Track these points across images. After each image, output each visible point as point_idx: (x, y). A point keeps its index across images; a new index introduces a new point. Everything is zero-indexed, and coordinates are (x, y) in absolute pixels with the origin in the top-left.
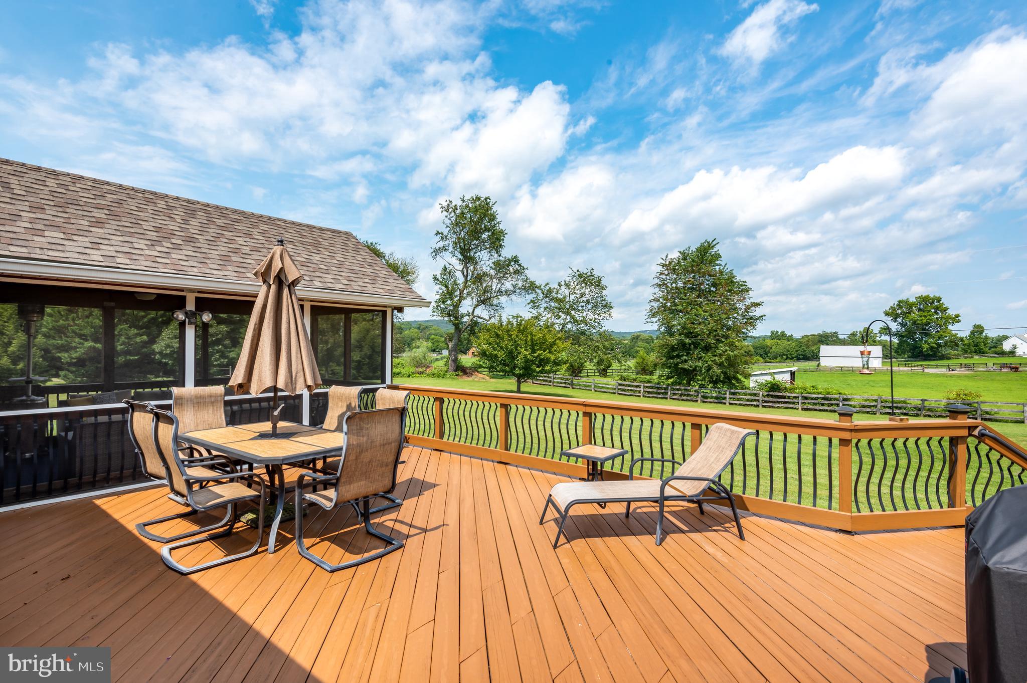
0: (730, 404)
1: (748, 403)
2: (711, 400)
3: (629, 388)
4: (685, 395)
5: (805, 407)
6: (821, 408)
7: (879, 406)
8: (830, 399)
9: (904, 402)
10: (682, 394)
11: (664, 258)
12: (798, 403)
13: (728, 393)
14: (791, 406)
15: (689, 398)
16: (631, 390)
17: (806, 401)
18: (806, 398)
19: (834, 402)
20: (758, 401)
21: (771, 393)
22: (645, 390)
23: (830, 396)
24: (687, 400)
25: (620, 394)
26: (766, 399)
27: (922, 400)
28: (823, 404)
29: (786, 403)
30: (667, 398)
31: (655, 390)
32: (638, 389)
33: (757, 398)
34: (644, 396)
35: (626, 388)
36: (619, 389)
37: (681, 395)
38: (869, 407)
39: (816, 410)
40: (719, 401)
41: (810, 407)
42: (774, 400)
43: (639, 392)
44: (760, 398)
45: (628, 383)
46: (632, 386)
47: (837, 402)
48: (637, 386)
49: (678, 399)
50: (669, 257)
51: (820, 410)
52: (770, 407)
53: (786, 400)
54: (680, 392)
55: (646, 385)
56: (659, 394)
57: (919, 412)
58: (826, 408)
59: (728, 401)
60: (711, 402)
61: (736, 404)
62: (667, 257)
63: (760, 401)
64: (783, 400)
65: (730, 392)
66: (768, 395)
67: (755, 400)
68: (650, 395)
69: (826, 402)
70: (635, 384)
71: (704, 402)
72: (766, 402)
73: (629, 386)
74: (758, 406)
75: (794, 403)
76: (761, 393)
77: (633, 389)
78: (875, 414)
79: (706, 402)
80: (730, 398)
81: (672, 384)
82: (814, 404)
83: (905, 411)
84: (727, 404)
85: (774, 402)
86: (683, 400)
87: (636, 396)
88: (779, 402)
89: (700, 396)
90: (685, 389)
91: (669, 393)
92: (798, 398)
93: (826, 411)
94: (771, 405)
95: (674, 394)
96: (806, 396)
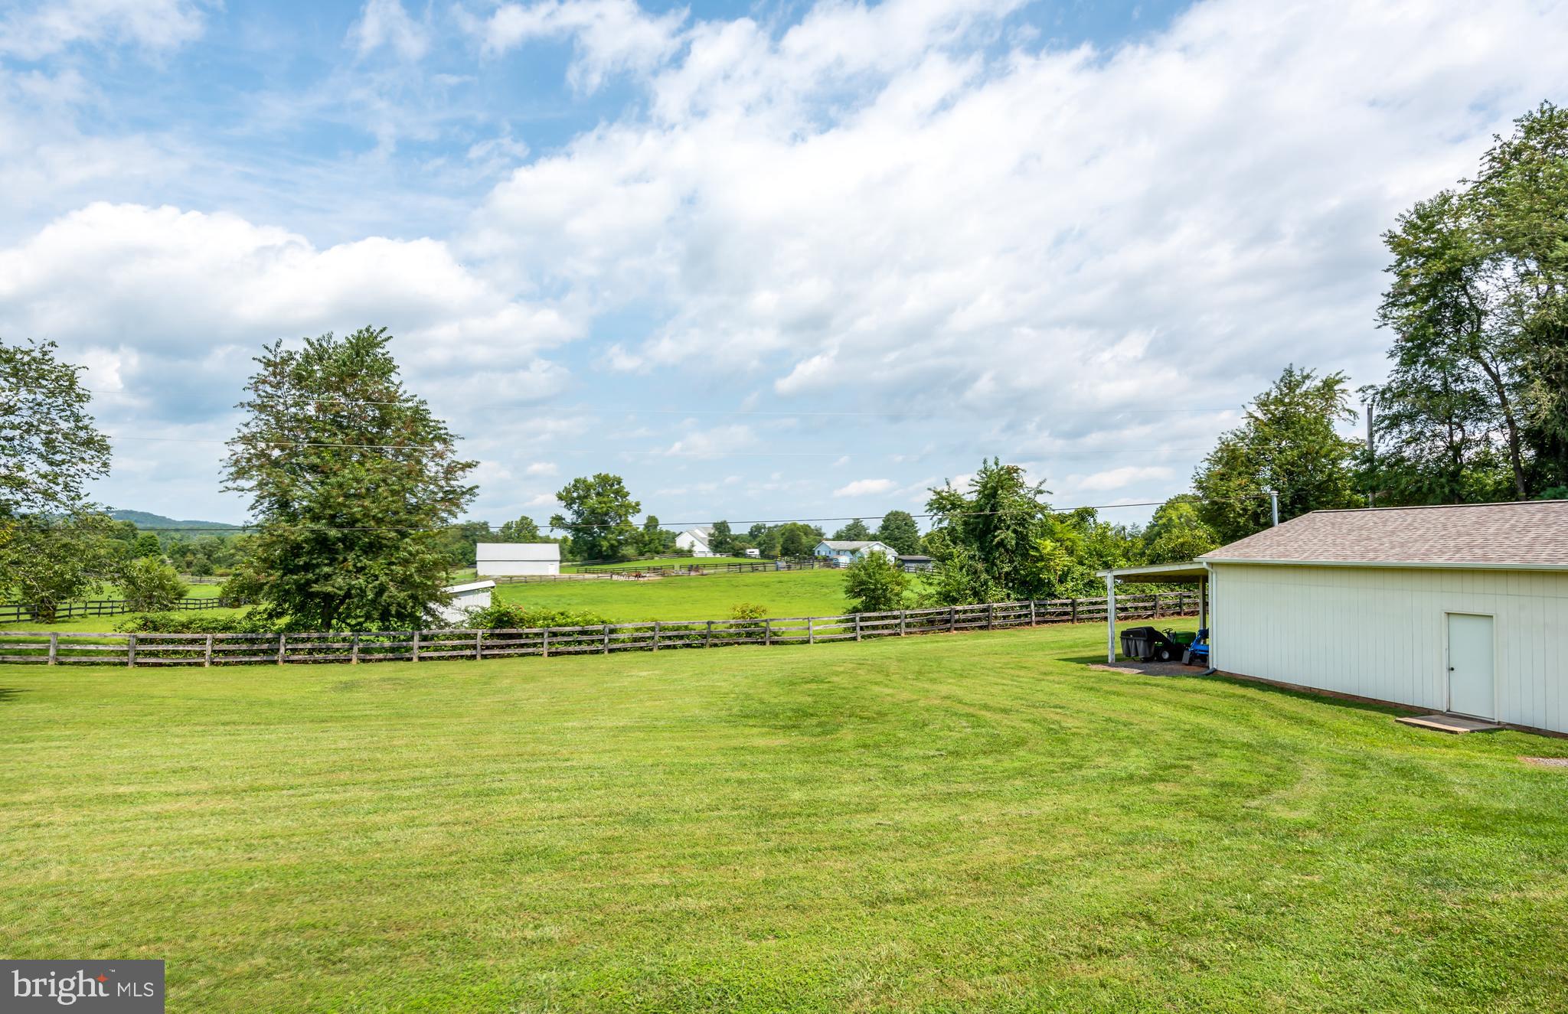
0: (421, 659)
1: (455, 653)
2: (381, 656)
3: (171, 647)
4: (320, 651)
5: (553, 650)
6: (577, 648)
7: (657, 638)
8: (591, 633)
9: (686, 628)
10: (314, 650)
11: (272, 347)
12: (542, 643)
13: (417, 638)
14: (530, 650)
15: (331, 657)
16: (175, 652)
17: (554, 640)
18: (555, 634)
19: (595, 637)
20: (474, 647)
21: (497, 631)
22: (217, 648)
23: (590, 628)
24: (326, 661)
25: (140, 665)
26: (489, 642)
27: (708, 623)
28: (580, 643)
29: (522, 646)
30: (275, 662)
31: (244, 647)
32: (197, 648)
33: (472, 642)
34: (212, 663)
35: (161, 648)
36: (138, 654)
37: (311, 652)
38: (642, 639)
39: (569, 653)
40: (397, 655)
41: (562, 648)
42: (503, 642)
43: (201, 654)
44: (479, 642)
45: (166, 635)
46: (180, 642)
47: (601, 637)
48: (193, 641)
49: (305, 662)
50: (283, 348)
51: (577, 653)
52: (494, 656)
53: (523, 641)
54: (309, 645)
55: (220, 636)
56: (255, 653)
57: (704, 641)
58: (584, 647)
59: (416, 653)
60: (380, 660)
61: (431, 658)
62: (278, 345)
63: (479, 648)
64: (518, 642)
65: (420, 635)
66: (492, 635)
67: (468, 647)
68: (230, 659)
69: (585, 638)
70: (189, 636)
71: (364, 661)
72: (488, 648)
73: (172, 641)
74: (473, 657)
75: (535, 645)
76: (480, 632)
77: (181, 648)
78: (651, 650)
79: (370, 660)
80: (421, 648)
81: (290, 628)
82: (567, 643)
83: (688, 642)
84: (415, 660)
85: (502, 647)
86: (315, 662)
87: (189, 664)
88: (509, 646)
89: (356, 649)
90: (319, 638)
91: (282, 650)
92: (542, 634)
93: (584, 652)
94: (496, 652)
95: (294, 651)
96: (555, 629)
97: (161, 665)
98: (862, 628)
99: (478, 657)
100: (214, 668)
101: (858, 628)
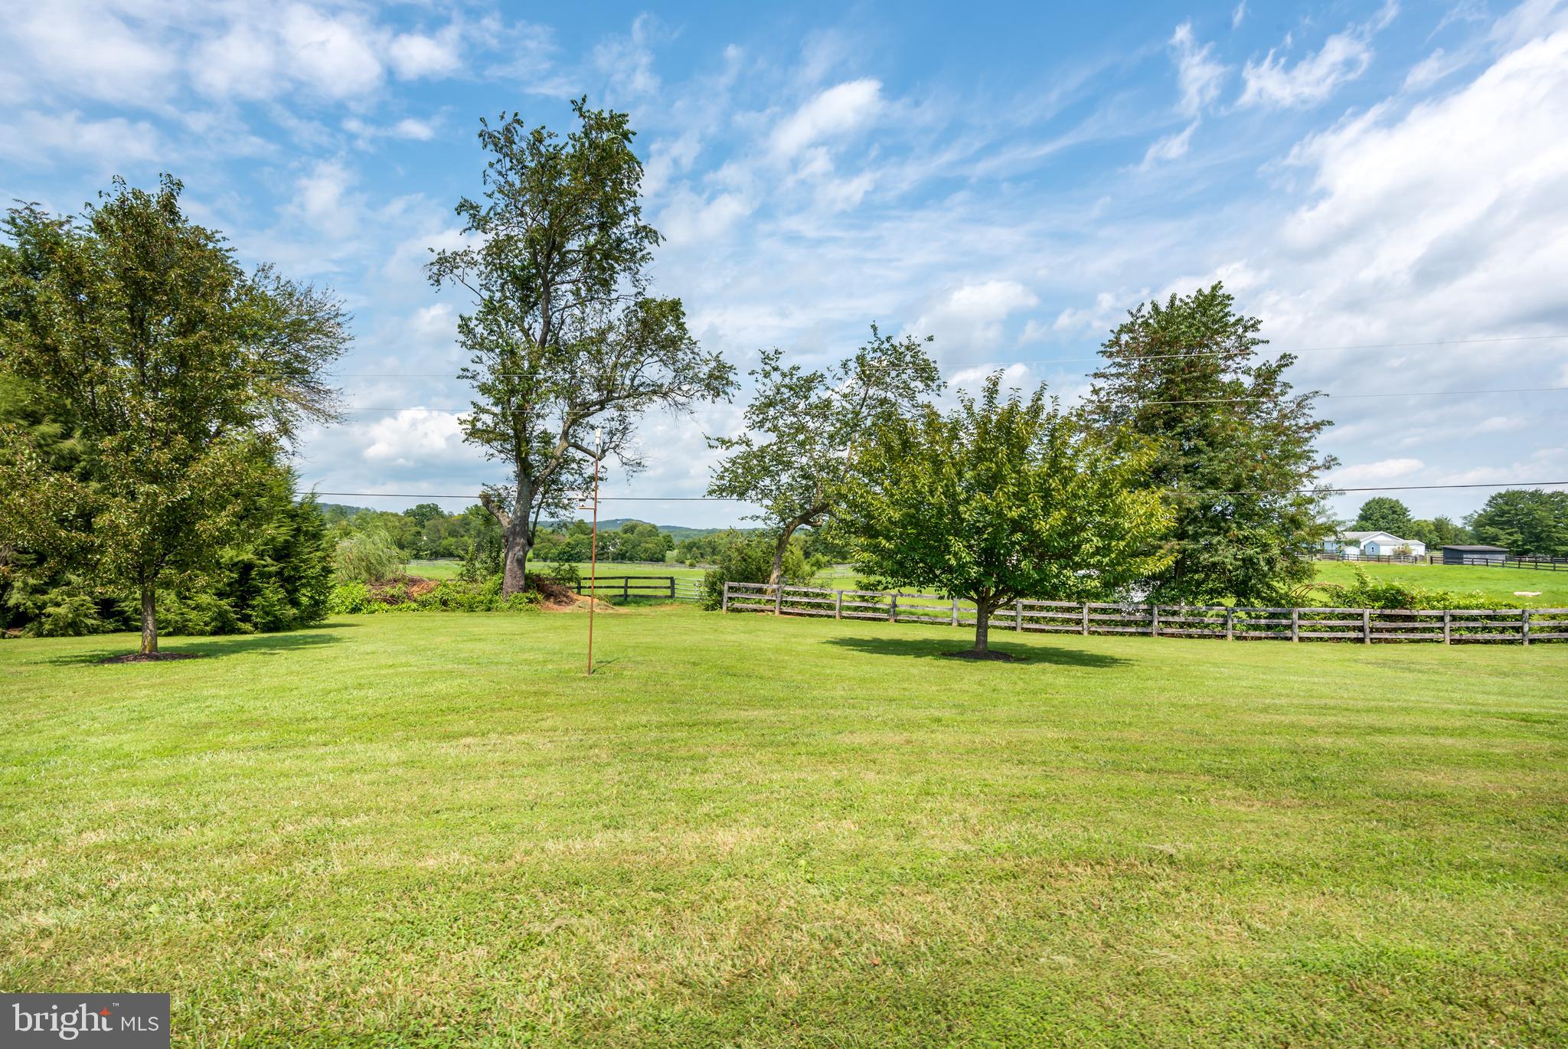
0: (1301, 639)
1: (1340, 635)
2: (1257, 633)
4: (1192, 625)
5: (1457, 636)
6: (1488, 636)
8: (1503, 618)
10: (1186, 623)
12: (1442, 629)
13: (1294, 616)
14: (1427, 636)
15: (1206, 632)
16: (1053, 620)
17: (1457, 625)
18: (1454, 618)
19: (1509, 624)
20: (1361, 629)
21: (1388, 612)
22: (1091, 617)
23: (1499, 613)
24: (1201, 636)
25: (1028, 630)
26: (1379, 624)
28: (1490, 630)
29: (1413, 630)
30: (1148, 635)
31: (1116, 617)
32: (1075, 617)
33: (1358, 623)
34: (1089, 632)
35: (1040, 615)
36: (1024, 619)
37: (1182, 625)
39: (1477, 642)
40: (1274, 633)
41: (1466, 635)
42: (1389, 625)
43: (1080, 622)
44: (1367, 624)
46: (1058, 610)
47: (1518, 624)
48: (1070, 610)
49: (1180, 636)
51: (1488, 642)
52: (1380, 641)
53: (1416, 625)
54: (1180, 619)
55: (1094, 605)
58: (1497, 636)
59: (1297, 632)
61: (1310, 639)
63: (1367, 630)
64: (1411, 625)
67: (1354, 629)
71: (1240, 638)
72: (1377, 631)
73: (1050, 609)
74: (1361, 641)
75: (1431, 630)
76: (1367, 613)
77: (1059, 616)
79: (1248, 638)
80: (1299, 627)
82: (1475, 630)
84: (1296, 639)
85: (1389, 630)
86: (1190, 636)
88: (1395, 630)
90: (1190, 612)
91: (1156, 623)
92: (1441, 619)
93: (1496, 642)
94: (1387, 635)
95: (1167, 624)
96: (1457, 612)
97: (1042, 631)
99: (1368, 640)
100: (1094, 637)
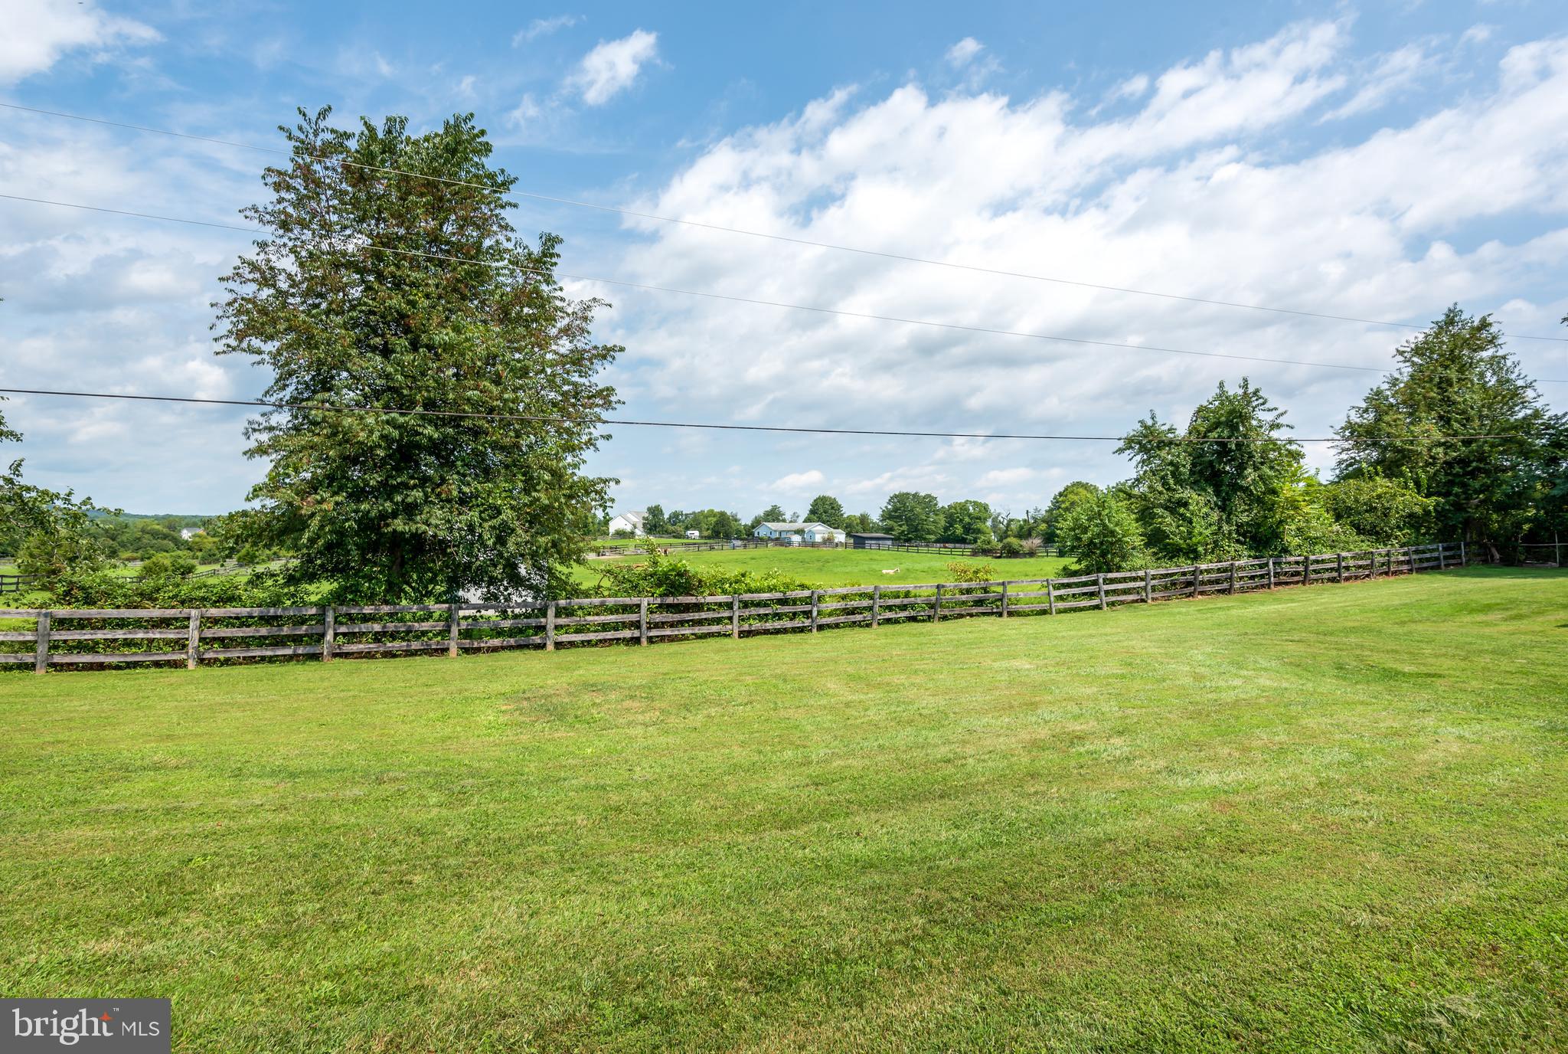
0: (559, 645)
1: (609, 635)
2: (496, 642)
3: (120, 634)
4: (394, 636)
5: (746, 627)
6: (778, 624)
7: (876, 609)
8: (794, 602)
9: (907, 595)
10: (384, 634)
11: (313, 115)
12: (730, 618)
13: (551, 612)
14: (714, 628)
15: (415, 645)
16: (128, 643)
17: (747, 613)
18: (746, 605)
19: (799, 608)
20: (637, 625)
21: (670, 600)
22: (209, 634)
23: (792, 595)
24: (410, 653)
26: (658, 617)
27: (938, 587)
28: (780, 617)
29: (699, 622)
30: (315, 657)
31: (260, 632)
32: (171, 634)
33: (633, 617)
34: (201, 661)
35: (100, 635)
37: (378, 638)
38: (853, 611)
39: (766, 632)
40: (521, 639)
41: (757, 625)
42: (677, 617)
43: (181, 645)
44: (644, 616)
45: (110, 612)
46: (138, 624)
47: (807, 608)
48: (164, 623)
49: (369, 655)
50: (331, 122)
51: (777, 632)
52: (664, 639)
53: (703, 615)
54: (377, 627)
55: (214, 612)
56: (278, 642)
57: (932, 613)
58: (787, 624)
59: (553, 636)
60: (495, 649)
61: (572, 644)
62: (324, 114)
63: (644, 626)
64: (696, 616)
65: (557, 607)
67: (625, 625)
68: (235, 653)
69: (786, 609)
70: (156, 613)
71: (467, 651)
72: (655, 626)
73: (122, 624)
74: (636, 641)
75: (718, 621)
76: (646, 602)
77: (140, 635)
78: (869, 625)
79: (478, 650)
80: (557, 627)
81: (338, 597)
82: (764, 618)
83: (913, 613)
84: (550, 647)
85: (672, 625)
86: (390, 655)
87: (157, 664)
88: (682, 623)
89: (455, 630)
90: (391, 615)
91: (329, 637)
92: (729, 606)
93: (785, 631)
94: (668, 632)
95: (351, 636)
96: (747, 597)
97: (101, 667)
98: (1107, 593)
99: (644, 640)
100: (204, 671)
101: (1102, 593)
